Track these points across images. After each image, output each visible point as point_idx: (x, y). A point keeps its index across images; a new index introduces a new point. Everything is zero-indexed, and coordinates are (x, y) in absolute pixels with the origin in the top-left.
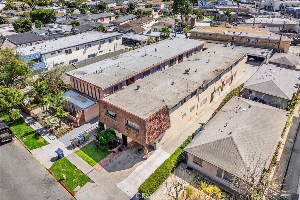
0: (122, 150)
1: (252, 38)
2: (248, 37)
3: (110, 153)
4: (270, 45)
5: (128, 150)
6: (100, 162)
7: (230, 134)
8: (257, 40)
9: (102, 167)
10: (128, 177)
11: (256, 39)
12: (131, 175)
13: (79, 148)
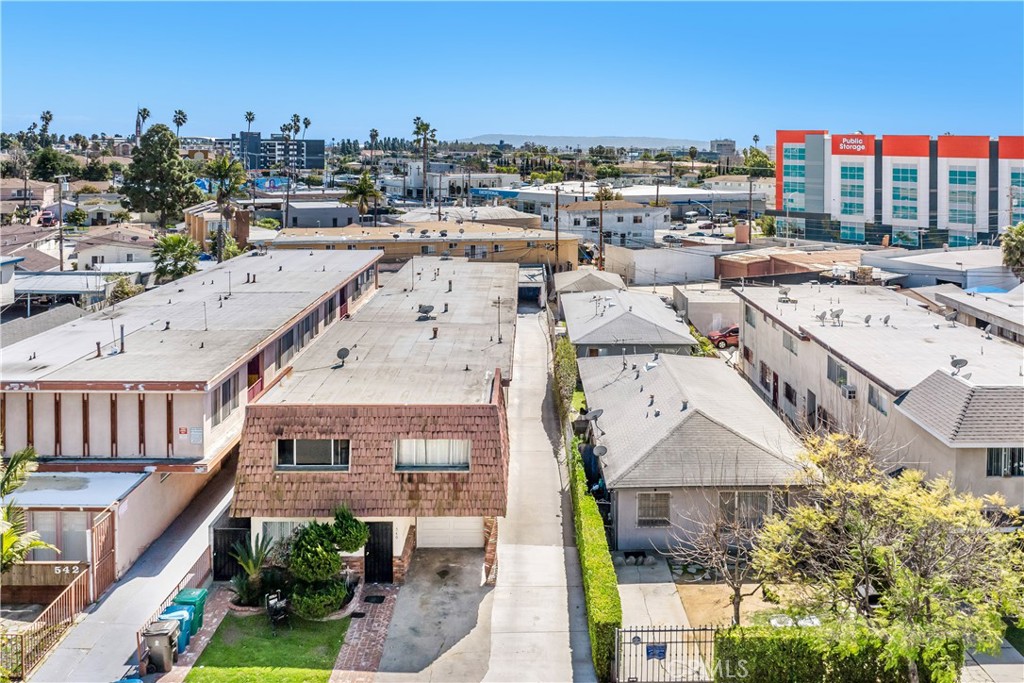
0: (384, 597)
1: (480, 241)
2: (470, 240)
3: (344, 625)
4: (534, 254)
5: (405, 590)
6: (339, 662)
7: (685, 408)
8: (496, 247)
9: (363, 673)
10: (492, 650)
11: (493, 242)
12: (496, 641)
13: (186, 664)
